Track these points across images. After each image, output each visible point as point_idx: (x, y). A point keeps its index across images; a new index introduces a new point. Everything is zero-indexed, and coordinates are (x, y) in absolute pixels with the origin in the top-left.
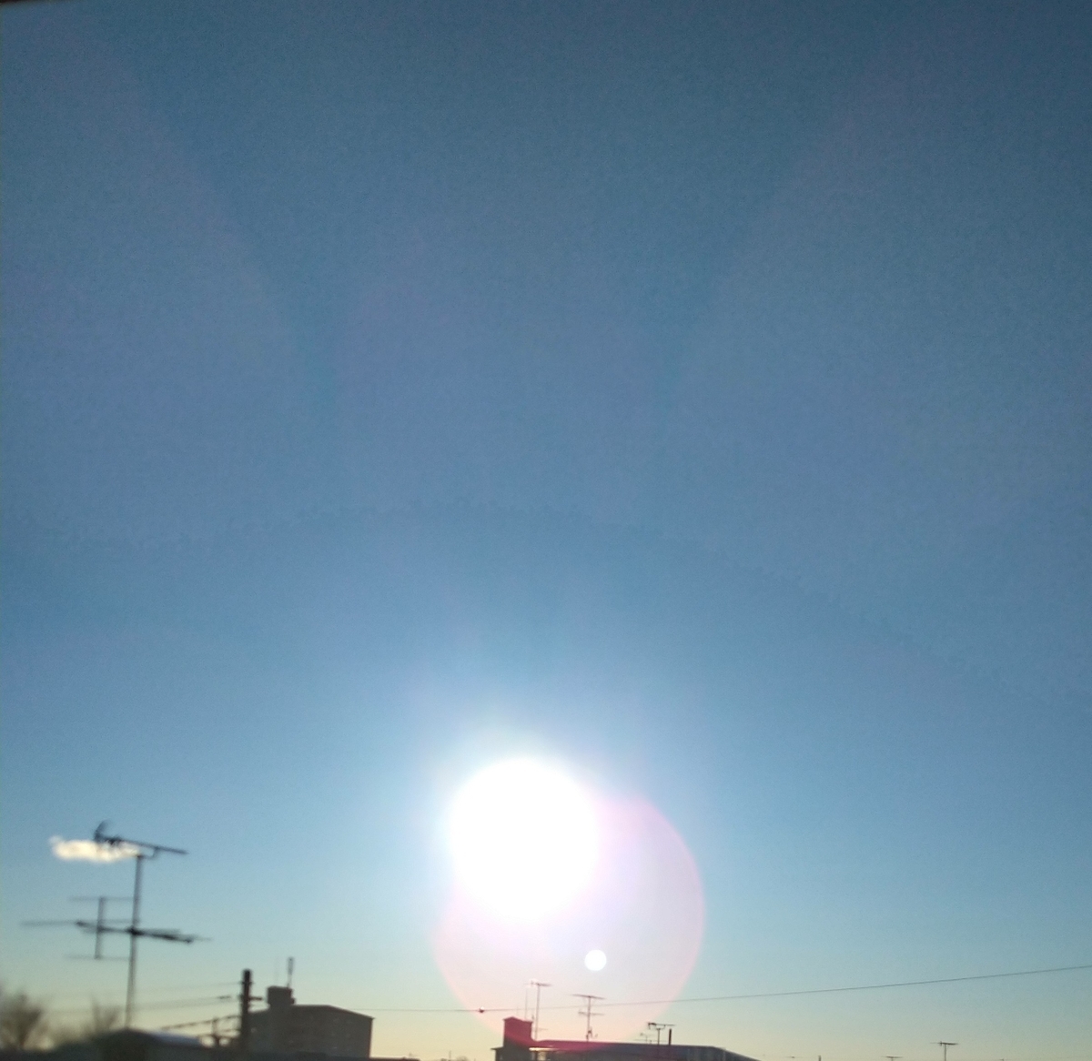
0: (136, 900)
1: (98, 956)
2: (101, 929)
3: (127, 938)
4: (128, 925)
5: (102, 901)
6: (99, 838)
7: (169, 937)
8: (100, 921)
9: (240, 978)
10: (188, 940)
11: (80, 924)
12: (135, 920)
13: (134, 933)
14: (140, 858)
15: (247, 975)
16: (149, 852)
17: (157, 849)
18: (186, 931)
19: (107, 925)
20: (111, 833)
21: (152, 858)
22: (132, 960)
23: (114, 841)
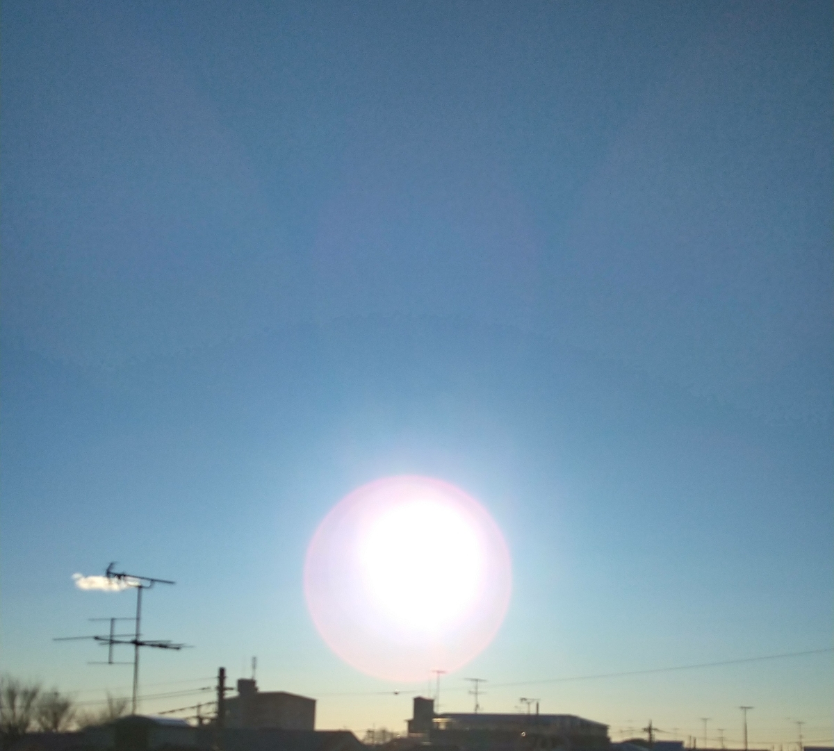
0: (138, 619)
1: (110, 663)
2: (112, 642)
3: (132, 647)
4: (133, 638)
5: (113, 620)
6: (109, 574)
7: (163, 646)
8: (112, 635)
9: (216, 674)
10: (178, 648)
11: (97, 638)
12: (137, 635)
13: (137, 643)
14: (140, 587)
15: (222, 672)
16: (146, 583)
17: (153, 581)
18: (175, 641)
19: (116, 639)
20: (117, 570)
21: (149, 587)
22: (136, 664)
23: (121, 576)
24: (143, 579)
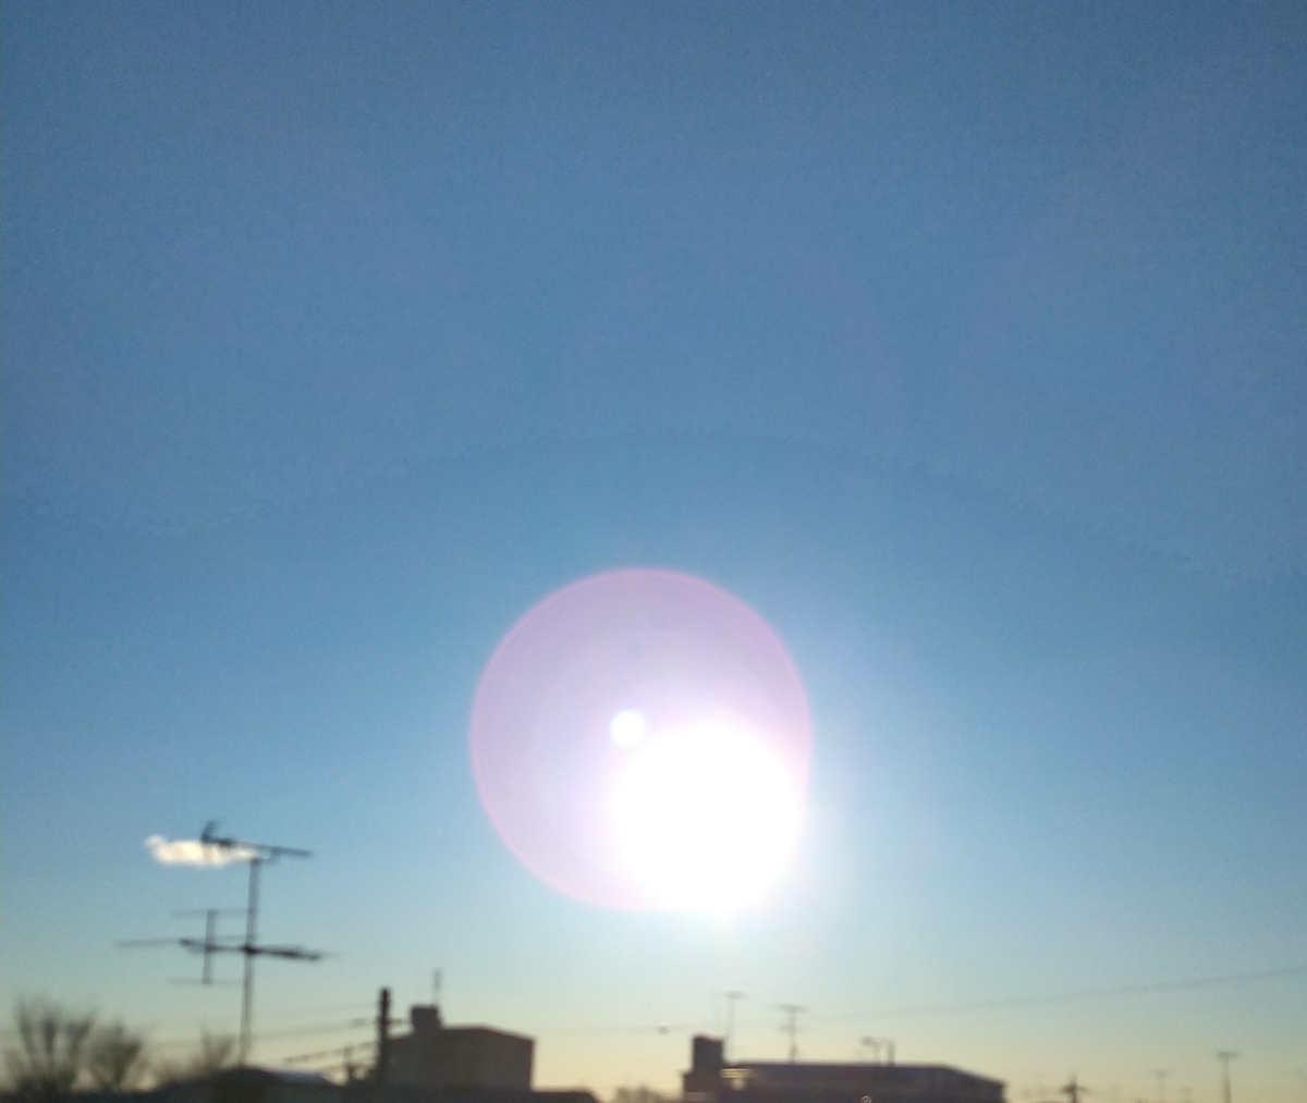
0: (252, 912)
1: (207, 981)
2: (210, 948)
4: (242, 942)
5: (211, 915)
6: (206, 838)
7: (291, 954)
8: (210, 938)
10: (314, 957)
11: (186, 943)
12: (251, 936)
13: (250, 951)
14: (255, 862)
15: (385, 999)
16: (266, 856)
17: (277, 852)
19: (219, 943)
20: (221, 833)
21: (270, 862)
22: (248, 983)
23: (226, 843)
24: (260, 848)
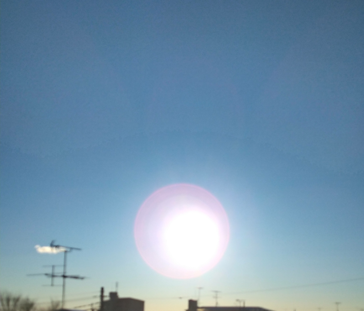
0: (65, 266)
1: (52, 285)
2: (53, 276)
4: (62, 274)
5: (53, 267)
6: (52, 245)
7: (76, 277)
8: (53, 273)
9: (100, 290)
10: (82, 278)
11: (46, 274)
12: (65, 272)
13: (64, 277)
14: (66, 252)
15: (102, 289)
16: (69, 250)
17: (72, 249)
19: (55, 274)
20: (56, 244)
21: (70, 251)
22: (64, 286)
23: (57, 247)
24: (67, 247)
